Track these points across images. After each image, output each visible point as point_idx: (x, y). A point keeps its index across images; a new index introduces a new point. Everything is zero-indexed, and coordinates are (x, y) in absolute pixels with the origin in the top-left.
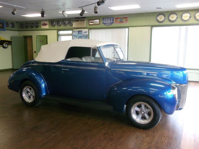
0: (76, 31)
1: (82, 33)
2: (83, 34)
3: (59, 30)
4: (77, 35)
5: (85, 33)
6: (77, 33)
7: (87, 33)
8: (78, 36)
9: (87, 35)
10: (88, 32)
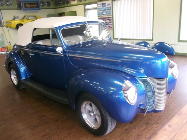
0: (101, 4)
1: (105, 6)
2: (107, 6)
3: (85, 4)
4: (101, 8)
5: (108, 5)
6: (102, 6)
7: (111, 6)
8: (102, 10)
9: (110, 8)
10: (111, 4)
